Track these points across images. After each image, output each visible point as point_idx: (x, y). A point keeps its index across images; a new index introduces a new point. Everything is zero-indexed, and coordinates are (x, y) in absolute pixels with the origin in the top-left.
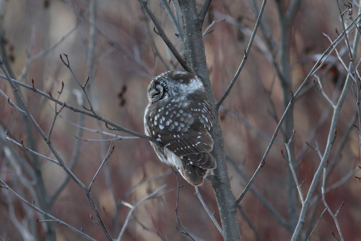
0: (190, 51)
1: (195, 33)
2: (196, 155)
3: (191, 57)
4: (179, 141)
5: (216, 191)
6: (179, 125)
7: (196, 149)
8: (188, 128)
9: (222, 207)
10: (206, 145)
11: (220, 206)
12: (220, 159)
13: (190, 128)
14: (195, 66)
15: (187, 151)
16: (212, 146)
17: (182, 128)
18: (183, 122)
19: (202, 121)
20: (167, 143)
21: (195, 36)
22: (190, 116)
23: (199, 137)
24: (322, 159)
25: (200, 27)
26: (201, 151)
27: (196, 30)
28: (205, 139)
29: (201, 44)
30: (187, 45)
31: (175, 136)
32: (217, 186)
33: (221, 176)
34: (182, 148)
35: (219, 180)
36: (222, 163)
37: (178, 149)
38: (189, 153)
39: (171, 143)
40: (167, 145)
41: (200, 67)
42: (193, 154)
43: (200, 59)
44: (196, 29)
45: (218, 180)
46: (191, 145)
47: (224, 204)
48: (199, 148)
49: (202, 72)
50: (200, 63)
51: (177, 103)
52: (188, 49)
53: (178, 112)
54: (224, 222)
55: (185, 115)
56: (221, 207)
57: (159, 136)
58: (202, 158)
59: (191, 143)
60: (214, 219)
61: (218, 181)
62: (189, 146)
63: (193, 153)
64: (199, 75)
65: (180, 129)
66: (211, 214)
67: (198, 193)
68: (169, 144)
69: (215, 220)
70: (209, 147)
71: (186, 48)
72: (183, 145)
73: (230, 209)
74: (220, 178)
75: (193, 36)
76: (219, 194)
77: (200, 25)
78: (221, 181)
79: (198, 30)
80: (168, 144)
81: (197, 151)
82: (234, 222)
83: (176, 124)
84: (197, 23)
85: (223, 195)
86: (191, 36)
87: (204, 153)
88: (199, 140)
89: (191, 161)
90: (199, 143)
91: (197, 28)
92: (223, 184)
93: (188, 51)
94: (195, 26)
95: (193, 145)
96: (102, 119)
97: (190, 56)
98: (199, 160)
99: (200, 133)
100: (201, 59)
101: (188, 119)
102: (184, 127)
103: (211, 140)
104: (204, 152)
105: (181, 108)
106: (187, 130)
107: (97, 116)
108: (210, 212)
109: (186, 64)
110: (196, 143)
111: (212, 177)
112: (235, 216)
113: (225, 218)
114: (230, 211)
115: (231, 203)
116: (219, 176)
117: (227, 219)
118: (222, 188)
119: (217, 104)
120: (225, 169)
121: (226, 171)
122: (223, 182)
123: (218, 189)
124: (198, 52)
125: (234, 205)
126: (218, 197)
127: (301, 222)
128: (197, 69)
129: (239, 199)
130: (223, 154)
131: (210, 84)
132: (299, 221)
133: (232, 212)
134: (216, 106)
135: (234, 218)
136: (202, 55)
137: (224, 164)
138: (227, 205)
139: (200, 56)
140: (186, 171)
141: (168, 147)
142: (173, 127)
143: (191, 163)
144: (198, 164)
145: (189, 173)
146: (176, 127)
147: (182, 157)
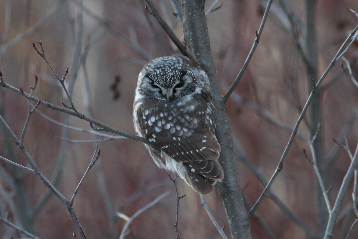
0: (191, 33)
1: (196, 12)
2: (200, 162)
4: (179, 144)
5: (224, 201)
6: (181, 129)
7: (200, 155)
8: (192, 133)
10: (212, 151)
11: (230, 218)
12: (229, 164)
14: (197, 51)
15: (189, 157)
16: (219, 153)
17: (184, 132)
19: (207, 123)
21: (196, 15)
23: (204, 141)
24: (353, 160)
25: (203, 4)
26: (207, 158)
27: (197, 8)
28: (211, 143)
29: (204, 25)
30: (187, 27)
31: (175, 139)
32: (226, 194)
33: (230, 183)
34: (182, 153)
37: (177, 154)
38: (192, 159)
39: (169, 146)
40: (163, 147)
41: (203, 52)
42: (196, 161)
43: (203, 43)
44: (198, 7)
45: (227, 187)
46: (194, 150)
47: (235, 216)
48: (204, 155)
49: (206, 58)
50: (203, 48)
52: (188, 31)
54: (235, 238)
56: (231, 220)
57: (154, 136)
58: (206, 165)
59: (194, 147)
60: (223, 234)
61: (227, 189)
62: (192, 150)
63: (196, 159)
64: (202, 62)
65: (182, 134)
66: (220, 228)
67: (204, 203)
70: (215, 154)
71: (186, 31)
72: (185, 149)
73: (242, 222)
75: (194, 15)
76: (229, 204)
77: (203, 2)
78: (230, 189)
79: (199, 8)
81: (201, 157)
82: (247, 237)
85: (233, 206)
86: (192, 15)
87: (209, 161)
88: (204, 144)
89: (193, 168)
90: (204, 148)
91: (199, 6)
92: (233, 193)
93: (188, 34)
94: (196, 3)
95: (197, 151)
97: (191, 40)
98: (203, 168)
99: (205, 137)
102: (187, 132)
103: (218, 145)
104: (209, 159)
106: (190, 134)
108: (218, 226)
109: (186, 49)
110: (201, 148)
111: (220, 184)
112: (248, 231)
113: (236, 233)
114: (242, 224)
115: (243, 215)
116: (228, 183)
117: (238, 234)
118: (233, 197)
119: (225, 97)
120: (234, 175)
121: (237, 176)
122: (233, 190)
123: (227, 199)
124: (200, 34)
125: (247, 218)
126: (227, 208)
127: (328, 236)
128: (200, 55)
129: (252, 210)
130: (232, 157)
131: (216, 73)
132: (326, 235)
133: (244, 226)
134: (223, 99)
135: (247, 232)
136: (205, 38)
137: (234, 168)
138: (239, 218)
139: (202, 39)
140: (192, 178)
141: (165, 150)
142: (174, 131)
143: (193, 170)
144: (201, 172)
145: (196, 181)
146: (177, 131)
147: (181, 163)
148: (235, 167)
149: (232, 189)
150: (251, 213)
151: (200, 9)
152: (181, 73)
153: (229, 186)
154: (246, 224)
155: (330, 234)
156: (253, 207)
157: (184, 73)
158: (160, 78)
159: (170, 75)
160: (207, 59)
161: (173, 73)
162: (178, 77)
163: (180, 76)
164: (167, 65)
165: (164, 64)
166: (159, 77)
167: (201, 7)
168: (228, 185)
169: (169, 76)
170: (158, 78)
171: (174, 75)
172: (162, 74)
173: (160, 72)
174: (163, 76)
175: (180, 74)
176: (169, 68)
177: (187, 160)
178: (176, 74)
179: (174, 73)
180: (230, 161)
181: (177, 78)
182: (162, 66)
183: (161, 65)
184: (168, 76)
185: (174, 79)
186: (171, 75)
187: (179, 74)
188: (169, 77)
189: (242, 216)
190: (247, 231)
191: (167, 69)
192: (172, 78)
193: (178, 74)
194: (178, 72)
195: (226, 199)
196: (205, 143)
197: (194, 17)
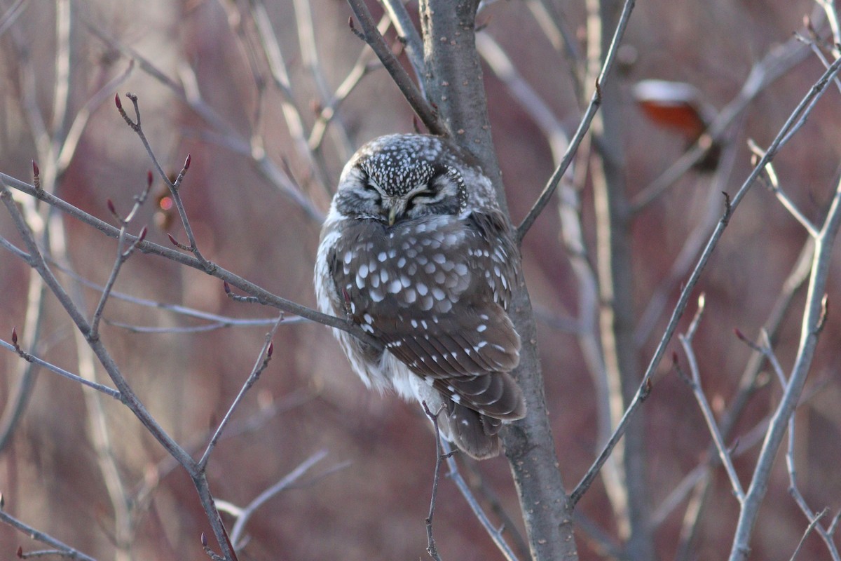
0: (445, 83)
1: (457, 34)
2: (473, 376)
3: (446, 100)
4: (427, 338)
5: (516, 467)
6: (430, 294)
7: (473, 362)
8: (453, 304)
9: (534, 512)
10: (500, 351)
11: (528, 508)
12: (528, 381)
13: (457, 303)
14: (456, 124)
15: (450, 365)
16: (517, 353)
17: (436, 301)
18: (441, 287)
19: (492, 285)
20: (392, 341)
21: (457, 43)
22: (463, 270)
23: (482, 328)
24: (787, 388)
25: (471, 17)
26: (490, 367)
27: (460, 25)
28: (498, 334)
29: (474, 64)
30: (434, 68)
31: (414, 324)
32: (521, 453)
33: (530, 427)
34: (434, 358)
35: (526, 438)
36: (535, 392)
37: (423, 360)
38: (455, 371)
39: (402, 342)
40: (390, 345)
41: (471, 127)
42: (467, 374)
43: (471, 106)
44: (461, 23)
45: (524, 436)
46: (460, 350)
47: (541, 502)
48: (483, 360)
49: (479, 141)
50: (470, 116)
51: (430, 235)
52: (437, 78)
53: (430, 260)
54: (539, 552)
55: (449, 266)
56: (532, 511)
57: (368, 319)
58: (487, 387)
59: (461, 343)
60: (503, 545)
61: (524, 441)
62: (454, 351)
63: (464, 370)
64: (470, 149)
65: (429, 305)
66: (495, 529)
67: (455, 474)
68: (399, 344)
69: (507, 547)
70: (508, 357)
71: (432, 77)
72: (439, 349)
73: (556, 516)
74: (530, 431)
75: (453, 42)
76: (527, 476)
77: (472, 11)
78: (530, 441)
79: (464, 25)
80: (394, 344)
81: (477, 367)
82: (568, 552)
83: (423, 290)
84: (463, 7)
85: (535, 479)
86: (447, 42)
87: (494, 373)
88: (483, 336)
89: (456, 392)
90: (482, 344)
91: (464, 21)
92: (536, 449)
93: (437, 85)
94: (458, 15)
95: (468, 351)
96: (218, 271)
97: (444, 98)
98: (481, 393)
99: (485, 317)
100: (474, 106)
101: (457, 278)
102: (441, 301)
103: (514, 336)
104: (496, 369)
105: (441, 250)
106: (450, 307)
107: (206, 263)
108: (491, 525)
109: (436, 118)
110: (477, 346)
111: (507, 429)
112: (570, 537)
113: (543, 541)
114: (555, 522)
115: (558, 500)
116: (526, 426)
117: (547, 544)
118: (536, 459)
119: (519, 230)
120: (540, 408)
121: (545, 411)
122: (538, 444)
123: (522, 463)
124: (466, 85)
125: (567, 506)
126: (522, 484)
127: (740, 551)
128: (464, 133)
129: (579, 489)
130: (536, 366)
131: (499, 174)
132: (734, 549)
133: (562, 525)
134: (515, 234)
135: (567, 540)
136: (476, 94)
137: (539, 393)
138: (549, 507)
139: (470, 96)
140: (455, 417)
141: (394, 351)
142: (412, 298)
143: (456, 399)
144: (475, 404)
145: (464, 424)
146: (420, 298)
147: (430, 381)
148: (541, 391)
149: (536, 440)
150: (577, 496)
151: (467, 28)
152: (433, 169)
153: (528, 434)
154: (565, 521)
155: (744, 546)
156: (581, 483)
157: (440, 170)
158: (383, 170)
159: (407, 168)
160: (480, 143)
161: (414, 166)
162: (425, 175)
163: (429, 175)
164: (404, 149)
165: (398, 145)
166: (381, 168)
167: (467, 23)
168: (526, 432)
169: (405, 169)
170: (379, 169)
171: (416, 171)
172: (389, 163)
173: (385, 158)
174: (389, 168)
175: (430, 170)
176: (406, 155)
177: (445, 373)
178: (421, 168)
179: (416, 166)
180: (530, 376)
181: (422, 178)
182: (393, 148)
183: (392, 145)
184: (402, 170)
185: (414, 178)
186: (409, 169)
187: (427, 169)
188: (403, 173)
189: (556, 502)
190: (567, 538)
191: (403, 157)
192: (411, 175)
193: (425, 168)
194: (425, 165)
195: (520, 463)
196: (483, 332)
197: (453, 45)
